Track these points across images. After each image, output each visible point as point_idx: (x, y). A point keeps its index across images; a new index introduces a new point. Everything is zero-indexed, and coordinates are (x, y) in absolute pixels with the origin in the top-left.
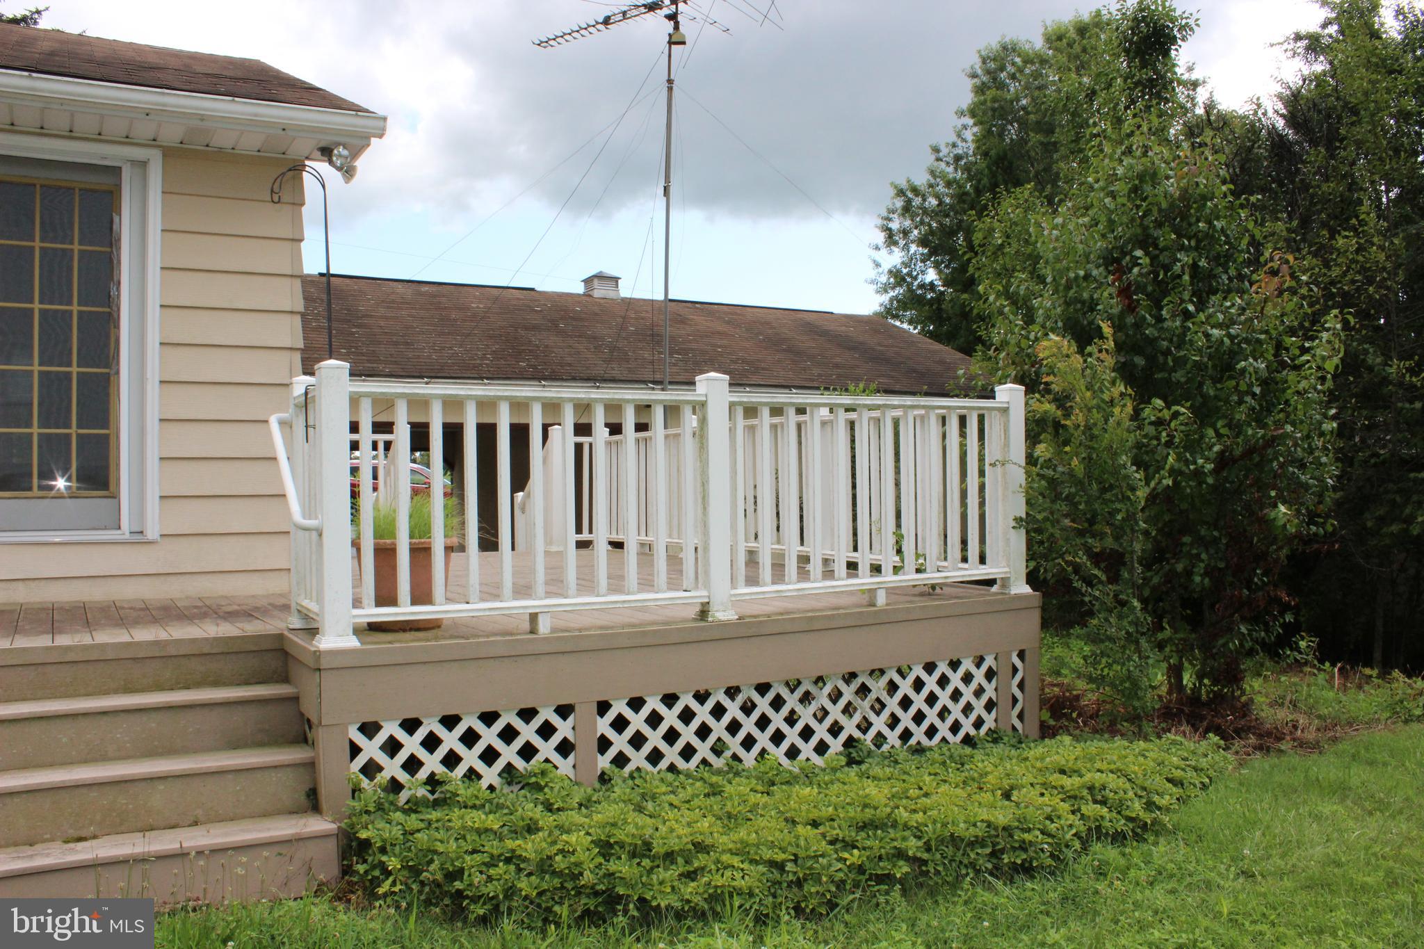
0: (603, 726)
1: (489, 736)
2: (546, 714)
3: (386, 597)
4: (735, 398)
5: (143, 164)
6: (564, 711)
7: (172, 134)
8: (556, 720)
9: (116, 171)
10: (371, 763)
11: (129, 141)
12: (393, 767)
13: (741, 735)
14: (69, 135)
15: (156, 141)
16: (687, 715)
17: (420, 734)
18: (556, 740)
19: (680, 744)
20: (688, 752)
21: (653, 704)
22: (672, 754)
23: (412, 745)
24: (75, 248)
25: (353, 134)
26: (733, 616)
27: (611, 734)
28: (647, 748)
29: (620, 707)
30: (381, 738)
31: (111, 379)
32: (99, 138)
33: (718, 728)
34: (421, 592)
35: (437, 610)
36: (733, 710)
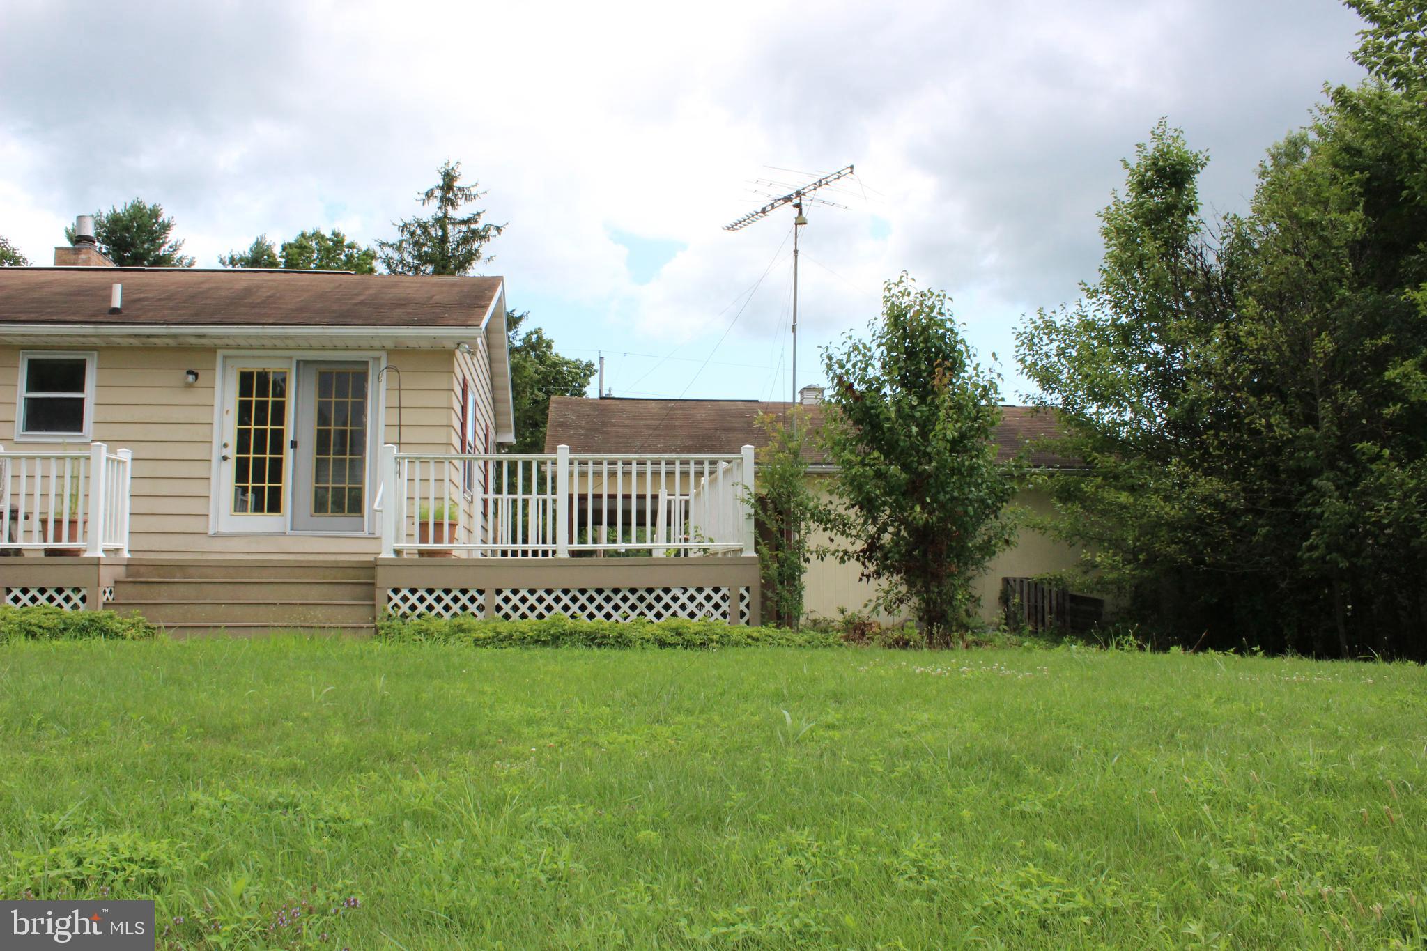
0: (499, 600)
1: (447, 599)
2: (472, 592)
3: (424, 539)
4: (572, 456)
5: (378, 359)
6: (481, 592)
7: (389, 344)
8: (477, 595)
9: (366, 363)
10: (396, 605)
11: (372, 349)
12: (405, 608)
13: (570, 612)
14: (347, 349)
15: (383, 348)
16: (541, 600)
17: (417, 595)
18: (476, 604)
19: (536, 612)
20: (541, 616)
21: (523, 593)
22: (532, 616)
23: (413, 599)
24: (350, 400)
25: (467, 337)
26: (567, 556)
27: (502, 604)
28: (519, 612)
29: (507, 593)
30: (401, 595)
31: (363, 461)
32: (359, 349)
33: (558, 608)
34: (438, 539)
35: (445, 545)
36: (566, 600)
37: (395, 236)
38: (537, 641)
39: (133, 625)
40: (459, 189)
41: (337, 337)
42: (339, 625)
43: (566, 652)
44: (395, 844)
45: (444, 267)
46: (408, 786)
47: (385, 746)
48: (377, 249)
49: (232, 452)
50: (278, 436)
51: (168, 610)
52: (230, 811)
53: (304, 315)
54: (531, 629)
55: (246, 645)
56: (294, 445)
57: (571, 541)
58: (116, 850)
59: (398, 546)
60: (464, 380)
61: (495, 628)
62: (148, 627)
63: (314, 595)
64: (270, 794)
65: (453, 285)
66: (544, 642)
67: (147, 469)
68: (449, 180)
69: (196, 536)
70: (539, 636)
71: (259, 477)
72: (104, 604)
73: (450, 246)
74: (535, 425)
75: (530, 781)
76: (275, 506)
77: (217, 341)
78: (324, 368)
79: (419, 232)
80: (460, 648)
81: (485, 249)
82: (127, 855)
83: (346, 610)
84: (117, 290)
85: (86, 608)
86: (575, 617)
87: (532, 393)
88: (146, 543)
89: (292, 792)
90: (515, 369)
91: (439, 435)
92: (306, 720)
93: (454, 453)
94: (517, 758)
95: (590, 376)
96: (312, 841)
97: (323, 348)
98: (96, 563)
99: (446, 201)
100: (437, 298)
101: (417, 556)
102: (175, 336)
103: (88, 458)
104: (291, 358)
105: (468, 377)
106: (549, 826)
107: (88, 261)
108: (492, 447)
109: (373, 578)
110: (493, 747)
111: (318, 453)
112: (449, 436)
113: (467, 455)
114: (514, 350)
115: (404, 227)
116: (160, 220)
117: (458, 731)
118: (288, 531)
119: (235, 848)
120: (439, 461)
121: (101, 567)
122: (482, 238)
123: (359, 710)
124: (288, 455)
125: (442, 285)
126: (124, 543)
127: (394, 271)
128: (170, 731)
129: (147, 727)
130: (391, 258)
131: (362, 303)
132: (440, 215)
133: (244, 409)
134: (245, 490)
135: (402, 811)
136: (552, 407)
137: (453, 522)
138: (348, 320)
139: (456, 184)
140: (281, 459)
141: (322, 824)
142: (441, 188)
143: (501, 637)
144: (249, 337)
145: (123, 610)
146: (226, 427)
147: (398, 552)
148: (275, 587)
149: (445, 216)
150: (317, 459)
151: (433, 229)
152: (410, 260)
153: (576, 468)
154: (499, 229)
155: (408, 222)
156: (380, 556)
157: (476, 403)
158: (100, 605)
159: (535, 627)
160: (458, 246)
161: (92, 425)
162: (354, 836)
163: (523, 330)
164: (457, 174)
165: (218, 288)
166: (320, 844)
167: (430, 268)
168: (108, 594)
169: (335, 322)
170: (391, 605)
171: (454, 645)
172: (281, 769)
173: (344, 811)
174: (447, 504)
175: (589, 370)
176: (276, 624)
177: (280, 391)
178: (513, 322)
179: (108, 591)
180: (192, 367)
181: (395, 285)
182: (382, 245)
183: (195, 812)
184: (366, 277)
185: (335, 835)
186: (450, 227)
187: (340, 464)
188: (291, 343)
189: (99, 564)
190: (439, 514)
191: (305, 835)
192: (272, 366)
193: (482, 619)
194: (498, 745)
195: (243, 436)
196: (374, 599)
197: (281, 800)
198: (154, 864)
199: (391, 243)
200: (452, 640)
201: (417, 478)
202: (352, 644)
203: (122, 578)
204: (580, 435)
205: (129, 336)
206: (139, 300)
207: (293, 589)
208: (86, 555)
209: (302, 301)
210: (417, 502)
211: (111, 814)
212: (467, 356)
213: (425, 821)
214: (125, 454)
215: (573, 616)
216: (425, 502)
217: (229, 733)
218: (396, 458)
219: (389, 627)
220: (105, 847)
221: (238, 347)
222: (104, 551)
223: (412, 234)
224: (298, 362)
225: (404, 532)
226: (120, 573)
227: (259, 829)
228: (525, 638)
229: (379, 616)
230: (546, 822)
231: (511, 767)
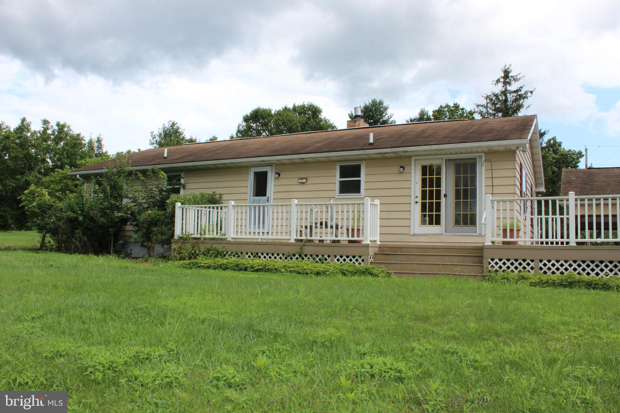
0: (541, 265)
1: (516, 264)
2: (528, 261)
3: (505, 236)
4: (577, 197)
5: (481, 156)
6: (532, 261)
7: (485, 150)
8: (530, 262)
9: (476, 159)
10: (493, 266)
11: (478, 152)
12: (497, 267)
13: (577, 272)
14: (467, 153)
15: (483, 152)
16: (562, 265)
17: (502, 262)
18: (530, 266)
19: (560, 271)
20: (562, 273)
21: (553, 262)
22: (558, 273)
23: (500, 263)
24: (469, 175)
25: (522, 144)
26: (575, 245)
27: (543, 267)
28: (551, 271)
29: (545, 261)
30: (495, 261)
31: (475, 202)
32: (472, 152)
33: (571, 269)
34: (512, 236)
35: (515, 239)
36: (575, 266)
37: (484, 102)
38: (561, 285)
39: (382, 272)
40: (512, 77)
41: (462, 148)
42: (468, 274)
43: (576, 291)
44: (502, 375)
45: (507, 113)
46: (507, 349)
47: (494, 330)
48: (476, 108)
49: (419, 200)
50: (438, 192)
51: (396, 266)
52: (429, 353)
53: (447, 140)
54: (558, 279)
55: (427, 281)
56: (445, 196)
57: (577, 237)
58: (385, 364)
59: (493, 239)
60: (521, 164)
61: (540, 278)
62: (388, 273)
63: (456, 261)
64: (446, 347)
65: (513, 121)
66: (565, 285)
67: (386, 208)
68: (506, 73)
69: (406, 235)
70: (562, 282)
71: (431, 210)
72: (371, 263)
73: (509, 103)
74: (554, 183)
75: (567, 353)
76: (438, 222)
77: (412, 154)
78: (458, 162)
79: (494, 98)
80: (523, 286)
81: (526, 103)
82: (389, 366)
83: (471, 268)
84: (371, 136)
85: (364, 264)
86: (581, 274)
87: (552, 168)
88: (386, 238)
89: (455, 347)
90: (544, 158)
91: (510, 190)
92: (458, 316)
93: (517, 197)
94: (558, 340)
95: (581, 158)
96: (465, 370)
97: (456, 153)
98: (367, 246)
99: (505, 83)
100: (506, 128)
101: (502, 244)
102: (395, 153)
103: (363, 204)
104: (443, 158)
105: (522, 162)
106: (579, 375)
107: (359, 124)
108: (534, 194)
109: (482, 254)
110: (546, 334)
111: (456, 199)
112: (515, 190)
113: (523, 198)
114: (543, 148)
115: (487, 97)
116: (383, 106)
117: (528, 325)
118: (444, 233)
119: (432, 369)
120: (511, 201)
121: (369, 248)
122: (524, 98)
123: (481, 312)
124: (443, 200)
125: (508, 121)
126: (377, 238)
127: (484, 117)
128: (402, 317)
129: (392, 314)
130: (482, 112)
131: (472, 132)
132: (504, 90)
133: (424, 181)
134: (425, 216)
135: (505, 360)
136: (563, 174)
137: (518, 229)
138: (466, 140)
139: (510, 75)
140: (440, 202)
141: (469, 363)
142: (503, 78)
143: (543, 282)
144: (425, 151)
145: (378, 265)
146: (416, 189)
147: (493, 242)
148: (439, 257)
149: (506, 90)
150: (456, 202)
151: (501, 96)
152: (491, 111)
153: (579, 202)
154: (531, 92)
155: (489, 94)
156: (485, 244)
157: (526, 174)
158: (369, 263)
159: (560, 278)
160: (513, 103)
161: (364, 190)
162: (484, 369)
163: (546, 138)
164: (510, 70)
165: (411, 131)
166: (469, 371)
167: (500, 114)
168: (372, 259)
169: (461, 142)
170: (491, 266)
171: (520, 285)
172: (449, 337)
173: (478, 357)
174: (515, 220)
175: (580, 155)
176: (440, 273)
177: (439, 173)
178: (542, 135)
179: (372, 257)
180: (401, 165)
181: (487, 123)
182: (478, 106)
183: (414, 351)
184: (473, 121)
185: (476, 368)
186: (508, 95)
187: (465, 204)
188: (443, 152)
189: (368, 247)
190: (512, 225)
191: (462, 366)
192: (435, 163)
193: (533, 273)
194: (548, 333)
195: (424, 193)
196: (482, 263)
197: (450, 350)
198: (400, 371)
199: (482, 105)
200: (519, 283)
201: (501, 209)
202: (474, 283)
203: (377, 253)
204: (579, 186)
205: (377, 154)
206: (380, 139)
207: (447, 258)
208: (363, 243)
209: (446, 134)
210: (501, 219)
211: (381, 349)
212: (521, 152)
213: (516, 365)
214: (377, 202)
215: (579, 273)
216: (505, 220)
217: (426, 319)
218: (491, 200)
219: (490, 276)
220: (381, 362)
221: (420, 155)
222: (370, 241)
223: (491, 100)
224: (446, 160)
225: (495, 233)
226: (376, 250)
227: (442, 362)
228: (555, 283)
229: (485, 270)
230: (578, 373)
231: (556, 344)
